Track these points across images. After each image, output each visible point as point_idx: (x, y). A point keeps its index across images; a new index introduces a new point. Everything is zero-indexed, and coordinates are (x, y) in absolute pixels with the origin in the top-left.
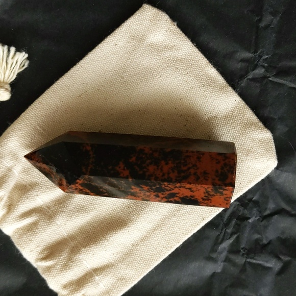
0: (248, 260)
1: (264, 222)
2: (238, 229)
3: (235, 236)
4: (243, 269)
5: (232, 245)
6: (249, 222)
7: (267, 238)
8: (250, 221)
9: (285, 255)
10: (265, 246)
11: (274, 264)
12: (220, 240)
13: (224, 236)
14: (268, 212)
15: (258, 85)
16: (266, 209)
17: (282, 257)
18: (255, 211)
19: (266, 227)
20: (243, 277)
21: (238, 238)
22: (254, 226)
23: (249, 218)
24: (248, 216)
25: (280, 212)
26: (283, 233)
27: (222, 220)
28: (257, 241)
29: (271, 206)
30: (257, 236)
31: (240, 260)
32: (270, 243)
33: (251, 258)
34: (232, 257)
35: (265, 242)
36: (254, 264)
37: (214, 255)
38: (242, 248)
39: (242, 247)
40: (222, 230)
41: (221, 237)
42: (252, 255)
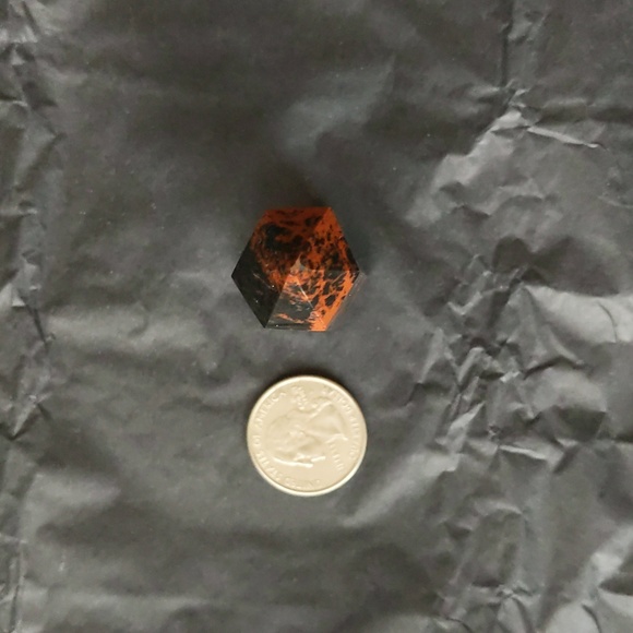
0: (504, 448)
1: (529, 381)
2: (483, 394)
3: (478, 408)
4: (494, 464)
5: (475, 422)
6: (502, 382)
7: (533, 408)
8: (504, 379)
9: (566, 437)
10: (531, 423)
11: (547, 454)
12: (452, 414)
13: (459, 407)
14: (534, 363)
15: (509, 141)
16: (531, 358)
17: (563, 442)
18: (512, 361)
19: (531, 390)
20: (496, 477)
21: (483, 409)
22: (511, 387)
23: (501, 375)
24: (500, 371)
25: (556, 362)
26: (562, 399)
27: (456, 379)
28: (518, 414)
29: (540, 353)
30: (516, 406)
31: (488, 448)
32: (539, 418)
33: (509, 444)
34: (475, 444)
35: (531, 415)
36: (514, 454)
37: (443, 441)
38: (492, 428)
39: (491, 424)
40: (455, 396)
41: (454, 408)
42: (508, 439)
